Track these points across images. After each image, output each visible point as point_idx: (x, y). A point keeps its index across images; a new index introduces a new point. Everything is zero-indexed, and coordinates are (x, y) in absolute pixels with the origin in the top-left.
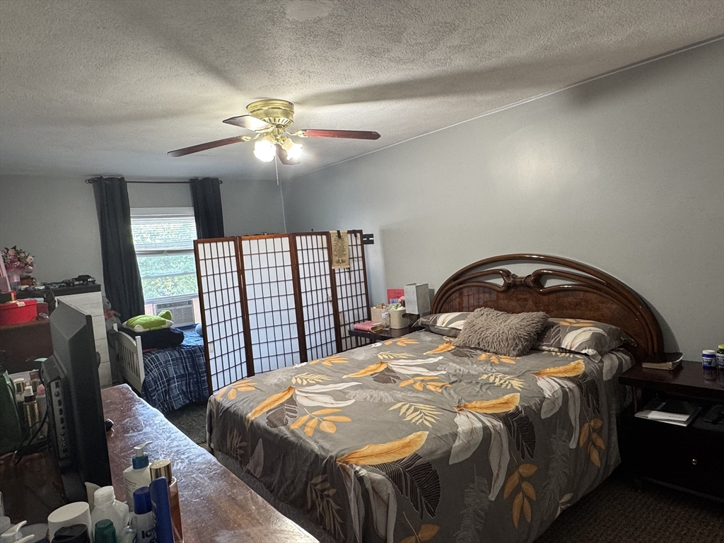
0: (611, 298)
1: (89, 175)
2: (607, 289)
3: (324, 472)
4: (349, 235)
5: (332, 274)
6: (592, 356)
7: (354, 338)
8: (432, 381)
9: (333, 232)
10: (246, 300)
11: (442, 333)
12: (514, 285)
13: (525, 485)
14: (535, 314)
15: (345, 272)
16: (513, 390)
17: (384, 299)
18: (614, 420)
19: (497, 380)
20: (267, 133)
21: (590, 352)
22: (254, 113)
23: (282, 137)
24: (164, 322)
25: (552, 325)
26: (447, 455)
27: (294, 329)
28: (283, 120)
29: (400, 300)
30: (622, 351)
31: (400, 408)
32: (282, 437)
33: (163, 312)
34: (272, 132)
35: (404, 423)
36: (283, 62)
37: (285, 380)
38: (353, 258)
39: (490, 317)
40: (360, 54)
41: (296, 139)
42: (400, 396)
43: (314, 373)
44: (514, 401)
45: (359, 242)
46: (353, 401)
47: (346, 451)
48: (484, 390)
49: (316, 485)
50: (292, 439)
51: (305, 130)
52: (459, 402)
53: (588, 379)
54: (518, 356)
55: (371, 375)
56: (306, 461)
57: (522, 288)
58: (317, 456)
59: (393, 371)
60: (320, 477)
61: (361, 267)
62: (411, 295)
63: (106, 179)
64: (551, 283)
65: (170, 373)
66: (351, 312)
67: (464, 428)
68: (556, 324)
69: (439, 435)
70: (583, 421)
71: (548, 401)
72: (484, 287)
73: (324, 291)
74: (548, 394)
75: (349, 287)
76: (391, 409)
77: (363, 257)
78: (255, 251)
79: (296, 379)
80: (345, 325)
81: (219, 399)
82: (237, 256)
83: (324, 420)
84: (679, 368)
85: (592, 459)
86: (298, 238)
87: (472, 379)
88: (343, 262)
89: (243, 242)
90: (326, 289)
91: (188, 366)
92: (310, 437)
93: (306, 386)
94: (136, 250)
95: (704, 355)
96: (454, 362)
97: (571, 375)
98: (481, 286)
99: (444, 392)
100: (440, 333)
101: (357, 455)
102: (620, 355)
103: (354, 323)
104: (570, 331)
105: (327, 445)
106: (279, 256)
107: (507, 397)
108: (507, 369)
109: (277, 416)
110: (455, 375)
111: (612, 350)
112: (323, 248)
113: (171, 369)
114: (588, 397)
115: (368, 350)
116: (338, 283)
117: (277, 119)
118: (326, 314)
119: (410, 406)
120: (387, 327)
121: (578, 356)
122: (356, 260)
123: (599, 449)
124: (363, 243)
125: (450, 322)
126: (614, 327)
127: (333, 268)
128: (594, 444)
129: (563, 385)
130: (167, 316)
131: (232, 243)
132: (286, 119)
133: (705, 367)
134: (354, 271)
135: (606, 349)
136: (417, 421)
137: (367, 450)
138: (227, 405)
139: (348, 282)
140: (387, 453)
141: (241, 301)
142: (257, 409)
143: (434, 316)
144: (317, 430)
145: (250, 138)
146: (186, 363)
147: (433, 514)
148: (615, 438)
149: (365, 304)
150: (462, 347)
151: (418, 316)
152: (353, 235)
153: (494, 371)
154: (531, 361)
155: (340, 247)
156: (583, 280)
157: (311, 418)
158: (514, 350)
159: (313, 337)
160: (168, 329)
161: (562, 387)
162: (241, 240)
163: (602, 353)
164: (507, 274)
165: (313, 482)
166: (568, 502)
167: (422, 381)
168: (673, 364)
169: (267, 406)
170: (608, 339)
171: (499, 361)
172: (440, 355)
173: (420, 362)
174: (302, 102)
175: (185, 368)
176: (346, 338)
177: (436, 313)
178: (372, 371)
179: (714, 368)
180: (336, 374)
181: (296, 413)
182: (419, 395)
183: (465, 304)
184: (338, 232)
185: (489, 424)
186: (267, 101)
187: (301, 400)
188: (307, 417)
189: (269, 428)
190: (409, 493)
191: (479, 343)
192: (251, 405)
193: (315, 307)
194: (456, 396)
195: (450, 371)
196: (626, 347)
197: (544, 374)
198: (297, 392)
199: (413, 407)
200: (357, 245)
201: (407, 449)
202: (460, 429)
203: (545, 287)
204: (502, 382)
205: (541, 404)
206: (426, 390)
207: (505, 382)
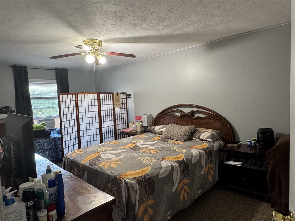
0: (218, 121)
1: (11, 64)
2: (217, 118)
3: (112, 181)
4: (121, 94)
5: (114, 109)
6: (211, 141)
7: (122, 135)
8: (153, 150)
9: (115, 93)
10: (79, 119)
11: (157, 133)
12: (184, 116)
13: (185, 187)
14: (191, 126)
15: (119, 109)
16: (182, 153)
17: (134, 120)
18: (217, 164)
19: (177, 150)
20: (91, 52)
21: (210, 140)
22: (86, 44)
23: (97, 54)
24: (42, 127)
25: (197, 130)
26: (158, 175)
27: (98, 131)
28: (98, 47)
29: (140, 120)
30: (221, 140)
31: (141, 159)
32: (95, 169)
33: (42, 123)
34: (93, 52)
35: (142, 164)
36: (100, 26)
37: (95, 149)
38: (122, 103)
39: (174, 127)
40: (130, 25)
41: (102, 55)
42: (141, 155)
43: (107, 147)
44: (182, 157)
45: (125, 97)
46: (123, 156)
47: (120, 174)
48: (172, 153)
49: (109, 187)
50: (100, 170)
51: (107, 52)
52: (163, 157)
53: (209, 149)
54: (184, 141)
55: (130, 148)
56: (105, 178)
57: (187, 117)
58: (109, 176)
59: (138, 147)
60: (111, 183)
61: (126, 107)
62: (145, 119)
63: (18, 66)
64: (197, 115)
65: (45, 148)
66: (121, 125)
67: (164, 165)
68: (198, 130)
69: (155, 168)
70: (206, 165)
71: (194, 157)
72: (173, 116)
73: (111, 116)
74: (194, 154)
75: (120, 115)
76: (138, 159)
77: (126, 103)
78: (83, 99)
79: (100, 149)
80: (118, 130)
81: (68, 157)
82: (76, 101)
83: (112, 163)
84: (240, 146)
85: (209, 178)
86: (101, 95)
87: (168, 149)
88: (118, 105)
89: (78, 95)
90: (111, 115)
91: (53, 145)
92: (106, 169)
93: (104, 151)
94: (30, 96)
95: (248, 142)
96: (161, 143)
97: (203, 148)
98: (172, 116)
99: (157, 153)
100: (156, 133)
101: (125, 175)
102: (220, 142)
103: (122, 129)
104: (203, 133)
105: (113, 172)
106: (93, 101)
107: (180, 155)
108: (180, 146)
109: (93, 162)
110: (161, 148)
111: (218, 140)
112: (111, 99)
113: (45, 146)
114: (208, 156)
115: (128, 139)
116: (116, 113)
117: (96, 47)
118: (111, 125)
119: (145, 158)
120: (135, 131)
121: (205, 142)
122: (123, 104)
123: (212, 175)
124: (127, 98)
125: (160, 129)
126: (218, 132)
127: (114, 107)
128: (210, 173)
129: (200, 151)
130: (44, 124)
131: (74, 95)
132: (99, 47)
133: (248, 146)
134: (123, 109)
135: (215, 139)
136: (147, 163)
137: (129, 173)
138: (72, 159)
139: (120, 113)
140: (136, 174)
141: (77, 119)
142: (85, 160)
143: (154, 127)
144: (109, 167)
145: (84, 54)
146: (52, 144)
147: (152, 196)
148: (217, 171)
149: (126, 122)
150: (164, 138)
151: (147, 127)
152: (123, 94)
153: (175, 146)
154: (189, 143)
155: (117, 99)
156: (208, 114)
157: (107, 163)
158: (183, 139)
159: (105, 134)
160: (44, 130)
161: (199, 152)
162: (77, 94)
163: (214, 141)
164: (181, 111)
165: (108, 185)
166: (200, 193)
167: (149, 150)
168: (238, 145)
169: (89, 159)
170: (216, 136)
171: (177, 143)
172: (156, 141)
173: (148, 143)
174: (106, 41)
175: (51, 146)
176: (118, 135)
177: (154, 126)
178: (130, 146)
179: (251, 146)
180: (116, 147)
181: (101, 161)
182: (148, 154)
183: (165, 123)
184: (117, 93)
185: (173, 164)
186: (92, 40)
187: (102, 156)
188: (105, 162)
189: (90, 166)
190: (144, 188)
191: (170, 137)
192: (82, 158)
193: (107, 122)
194: (161, 155)
195: (159, 146)
196: (222, 139)
197: (193, 147)
198: (101, 154)
199: (146, 159)
200: (124, 99)
201: (144, 172)
202: (163, 166)
203: (195, 116)
204: (178, 150)
205: (192, 158)
206: (150, 153)
207: (179, 150)
